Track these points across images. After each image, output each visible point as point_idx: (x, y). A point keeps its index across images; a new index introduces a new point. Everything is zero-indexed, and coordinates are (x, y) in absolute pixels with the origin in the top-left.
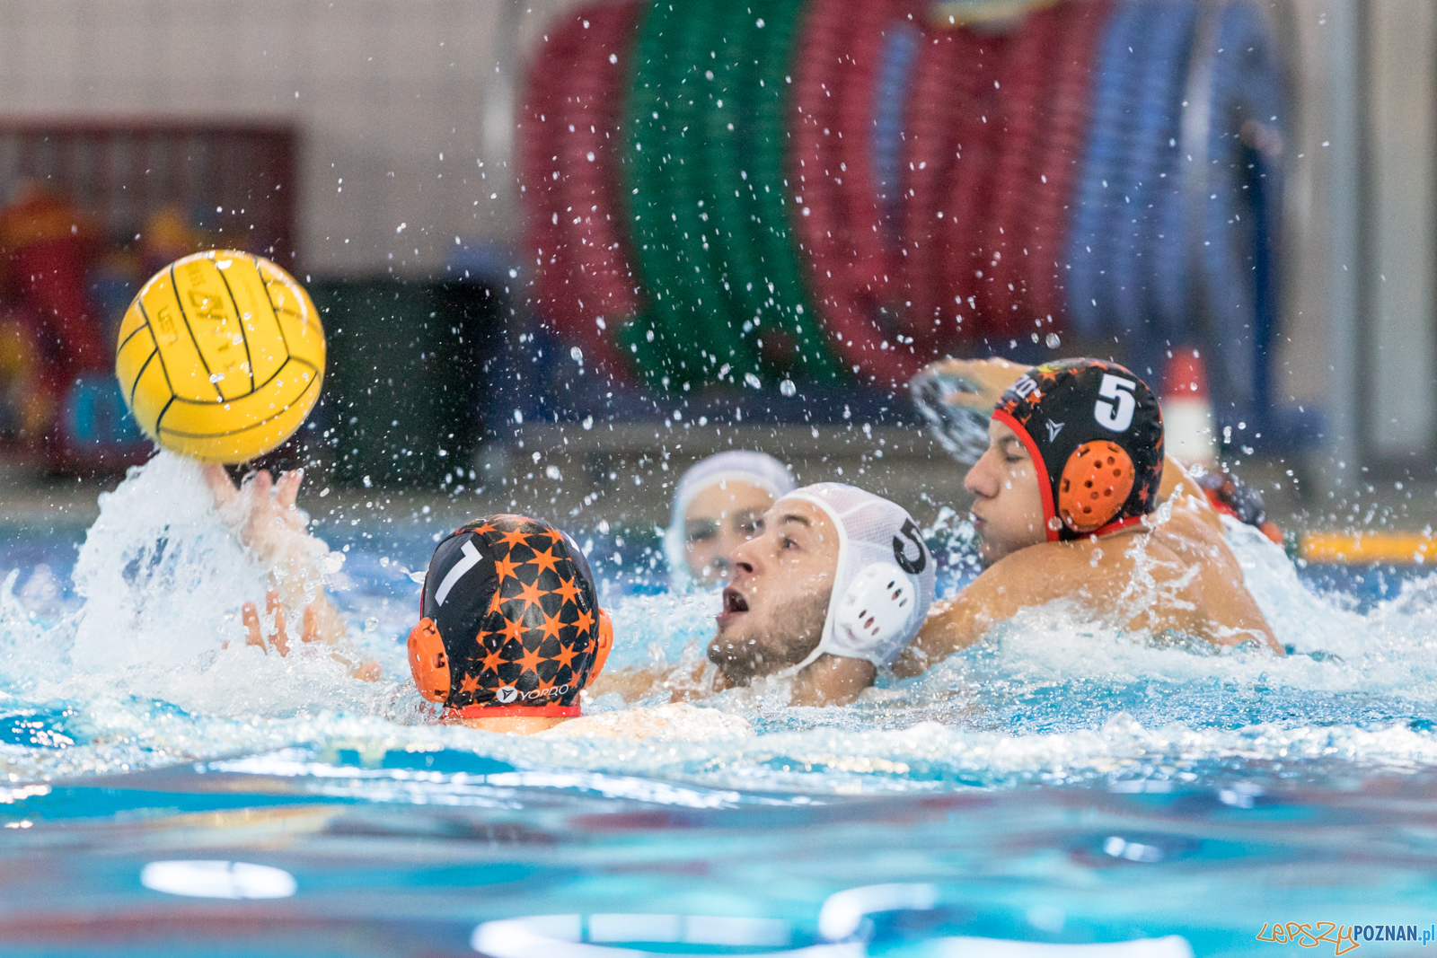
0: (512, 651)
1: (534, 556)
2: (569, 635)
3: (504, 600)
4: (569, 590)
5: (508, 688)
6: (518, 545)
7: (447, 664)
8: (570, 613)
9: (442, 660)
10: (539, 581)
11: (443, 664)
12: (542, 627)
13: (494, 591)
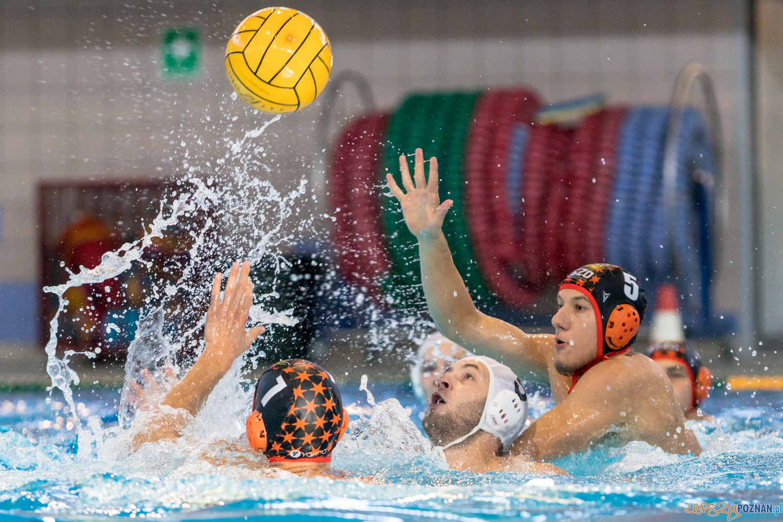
0: (298, 433)
1: (313, 387)
2: (328, 426)
3: (297, 409)
4: (330, 404)
5: (296, 451)
6: (305, 381)
7: (266, 436)
8: (329, 415)
9: (263, 434)
10: (315, 400)
11: (264, 436)
12: (315, 423)
13: (292, 404)
